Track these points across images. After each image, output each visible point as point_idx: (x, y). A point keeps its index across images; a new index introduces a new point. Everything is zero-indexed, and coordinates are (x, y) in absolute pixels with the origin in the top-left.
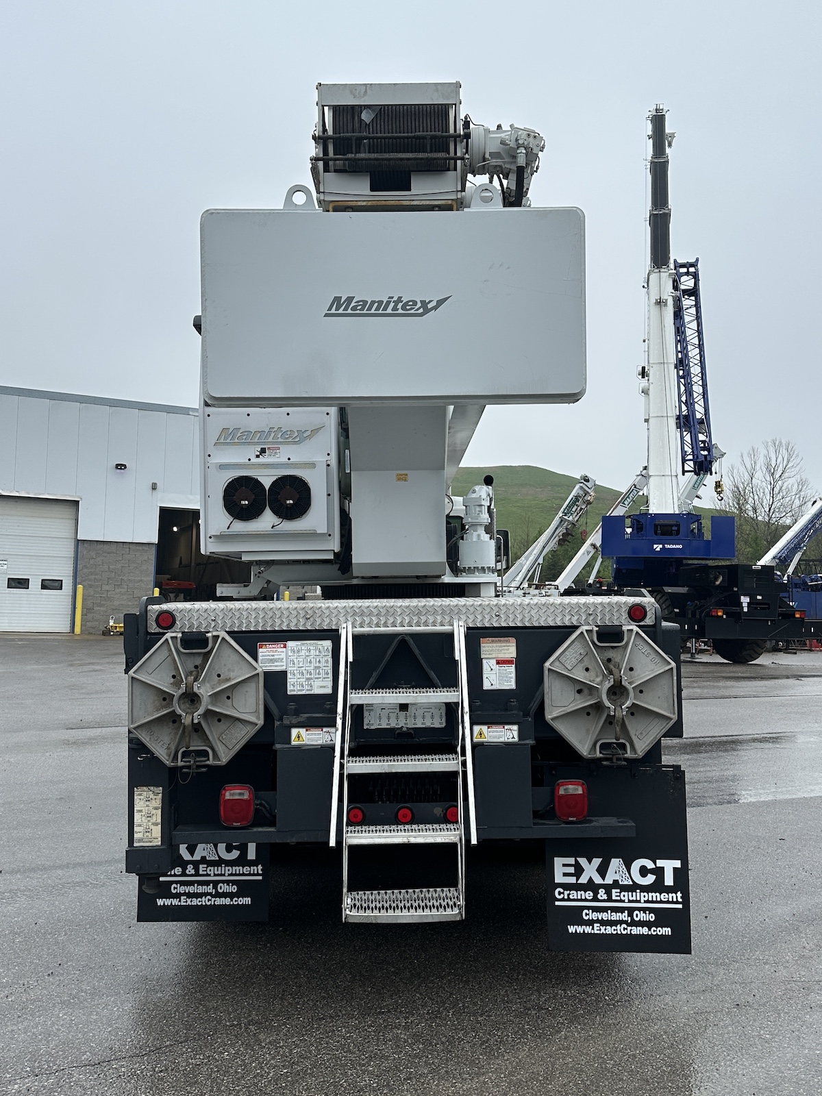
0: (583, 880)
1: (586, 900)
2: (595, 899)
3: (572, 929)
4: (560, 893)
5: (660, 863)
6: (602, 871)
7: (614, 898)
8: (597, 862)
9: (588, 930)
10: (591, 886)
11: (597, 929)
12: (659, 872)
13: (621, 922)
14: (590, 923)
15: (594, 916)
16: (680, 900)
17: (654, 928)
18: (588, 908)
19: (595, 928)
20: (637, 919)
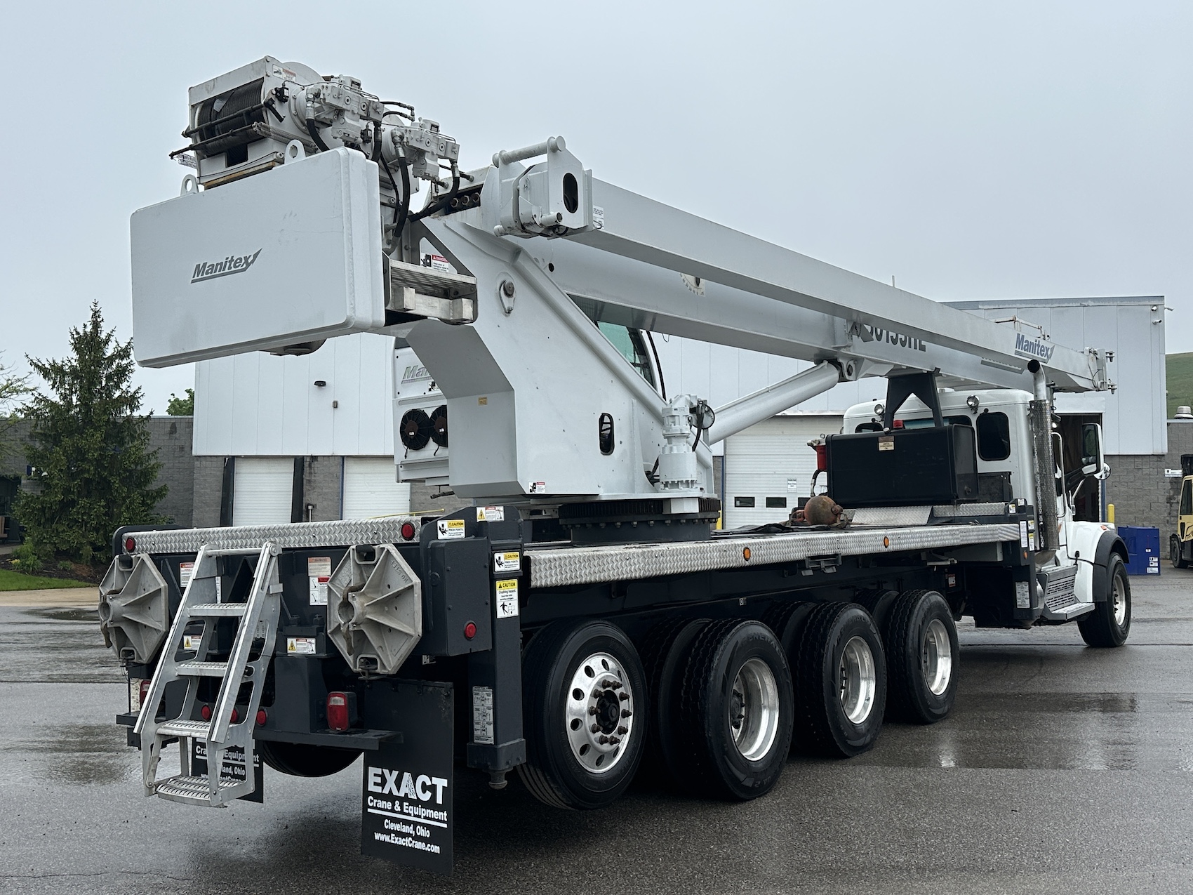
0: (386, 791)
1: (387, 810)
2: (393, 810)
3: (377, 836)
4: (371, 801)
5: (436, 781)
6: (398, 783)
7: (405, 811)
8: (395, 773)
9: (387, 838)
10: (390, 797)
11: (391, 839)
12: (433, 788)
13: (408, 835)
14: (389, 832)
15: (391, 826)
16: (446, 820)
17: (429, 845)
18: (388, 818)
19: (392, 838)
20: (418, 834)
